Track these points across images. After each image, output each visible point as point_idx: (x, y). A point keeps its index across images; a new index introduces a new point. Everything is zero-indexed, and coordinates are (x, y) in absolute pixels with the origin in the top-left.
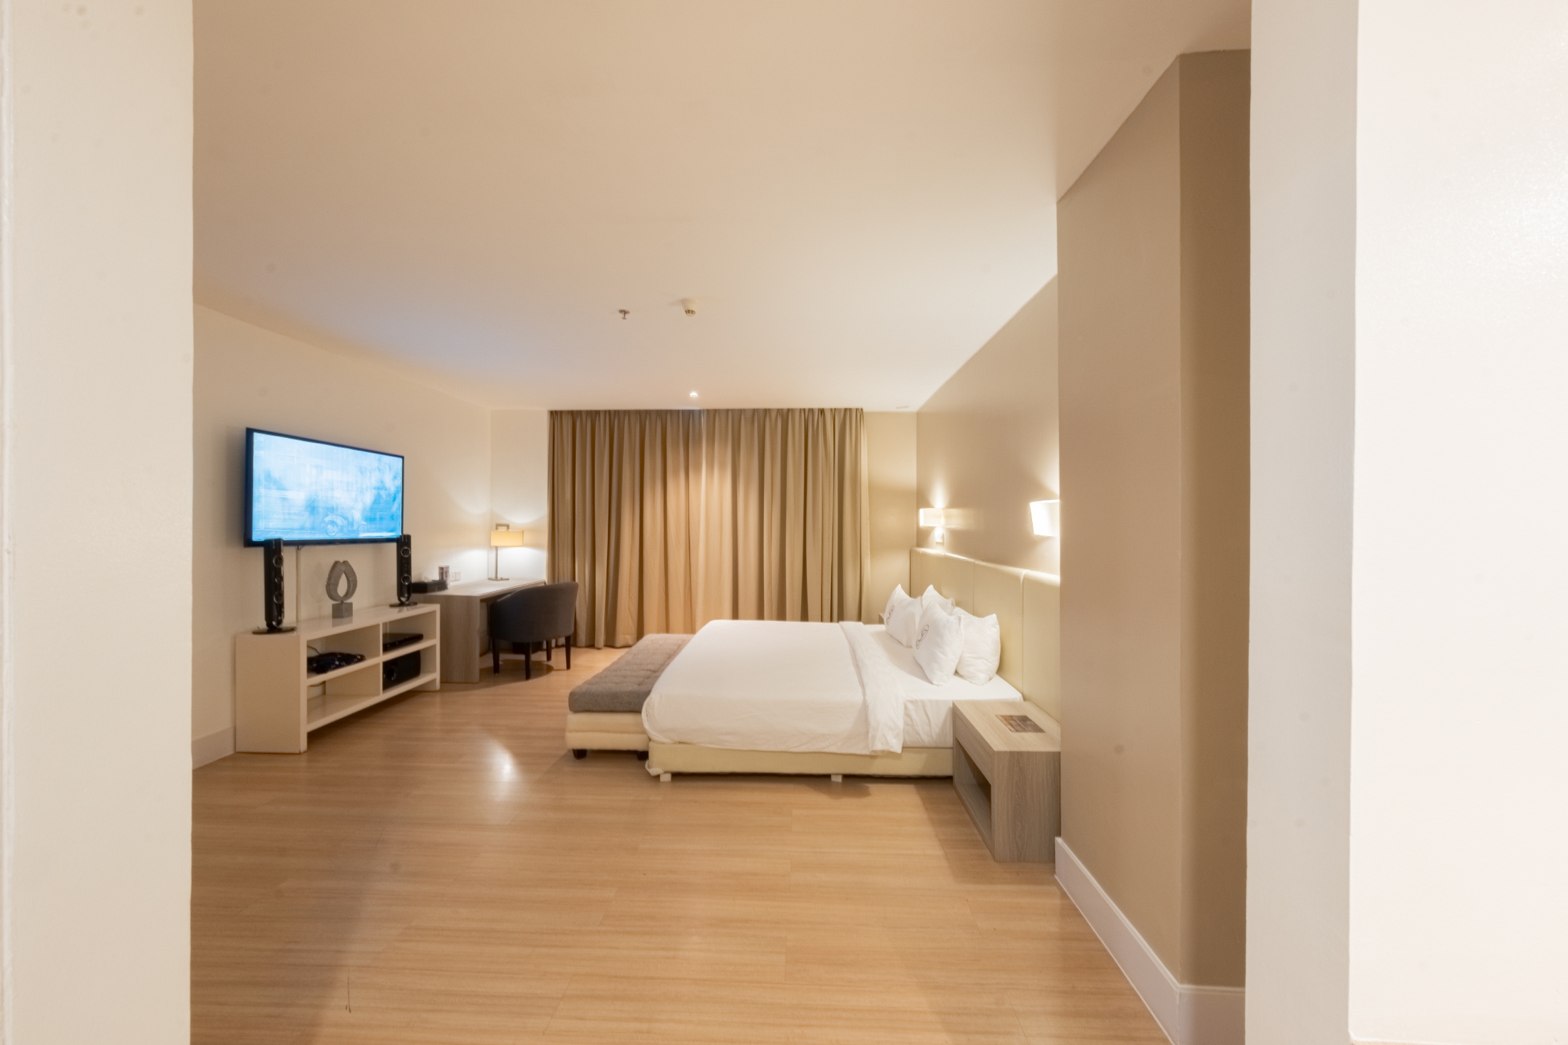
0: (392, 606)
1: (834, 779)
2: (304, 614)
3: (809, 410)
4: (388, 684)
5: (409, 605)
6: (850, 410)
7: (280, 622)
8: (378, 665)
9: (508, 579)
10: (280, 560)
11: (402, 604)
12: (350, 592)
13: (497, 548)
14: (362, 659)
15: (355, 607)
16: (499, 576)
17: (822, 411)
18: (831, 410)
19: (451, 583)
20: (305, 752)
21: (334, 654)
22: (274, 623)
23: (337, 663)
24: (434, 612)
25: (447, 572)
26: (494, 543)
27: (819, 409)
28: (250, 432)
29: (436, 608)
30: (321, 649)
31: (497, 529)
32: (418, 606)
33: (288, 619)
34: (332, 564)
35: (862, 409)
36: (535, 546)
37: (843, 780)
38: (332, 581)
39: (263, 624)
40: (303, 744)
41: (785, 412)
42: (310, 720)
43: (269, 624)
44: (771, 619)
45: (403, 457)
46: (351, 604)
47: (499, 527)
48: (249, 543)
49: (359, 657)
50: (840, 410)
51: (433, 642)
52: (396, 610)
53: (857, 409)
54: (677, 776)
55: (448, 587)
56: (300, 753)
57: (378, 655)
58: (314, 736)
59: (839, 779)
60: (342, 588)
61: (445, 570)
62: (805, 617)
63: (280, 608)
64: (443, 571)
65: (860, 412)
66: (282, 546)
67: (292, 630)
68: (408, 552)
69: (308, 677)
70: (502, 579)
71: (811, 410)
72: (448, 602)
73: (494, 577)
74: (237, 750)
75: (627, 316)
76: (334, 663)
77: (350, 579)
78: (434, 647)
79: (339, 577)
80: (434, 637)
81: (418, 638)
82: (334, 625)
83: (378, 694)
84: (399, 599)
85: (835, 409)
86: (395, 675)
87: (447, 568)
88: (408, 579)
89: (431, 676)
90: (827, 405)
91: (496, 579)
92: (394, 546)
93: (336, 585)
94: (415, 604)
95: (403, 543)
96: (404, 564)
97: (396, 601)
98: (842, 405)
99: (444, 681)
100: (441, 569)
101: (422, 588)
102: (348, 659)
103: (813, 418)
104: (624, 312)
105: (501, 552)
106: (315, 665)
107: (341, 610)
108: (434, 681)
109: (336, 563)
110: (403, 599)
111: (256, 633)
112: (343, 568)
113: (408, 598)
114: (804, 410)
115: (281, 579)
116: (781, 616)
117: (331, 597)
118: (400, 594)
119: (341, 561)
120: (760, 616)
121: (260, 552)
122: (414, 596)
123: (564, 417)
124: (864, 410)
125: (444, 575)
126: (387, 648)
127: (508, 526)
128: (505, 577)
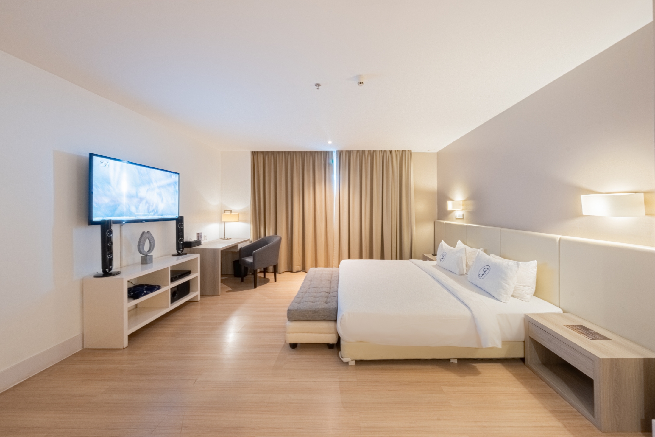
0: (174, 255)
1: (452, 361)
2: (124, 263)
3: (384, 151)
4: (173, 300)
5: (182, 255)
6: (405, 151)
7: (110, 270)
8: (168, 290)
9: (231, 239)
10: (111, 232)
11: (179, 254)
12: (150, 250)
13: (225, 222)
14: (159, 288)
15: (154, 257)
16: (226, 237)
17: (391, 152)
18: (395, 151)
19: (203, 242)
20: (126, 347)
21: (142, 286)
22: (107, 270)
23: (145, 292)
24: (197, 258)
25: (201, 236)
26: (223, 220)
27: (389, 151)
28: (91, 155)
29: (198, 256)
30: (135, 283)
31: (225, 212)
32: (188, 255)
33: (115, 267)
34: (141, 233)
35: (411, 151)
36: (245, 221)
37: (458, 362)
38: (141, 243)
39: (100, 271)
40: (126, 343)
41: (372, 152)
42: (129, 328)
43: (104, 271)
44: (366, 259)
45: (178, 174)
46: (152, 256)
47: (226, 212)
48: (91, 223)
49: (158, 287)
50: (399, 151)
51: (196, 275)
52: (176, 257)
53: (408, 151)
54: (359, 362)
55: (202, 244)
56: (124, 349)
57: (168, 285)
58: (131, 337)
59: (456, 361)
60: (146, 247)
61: (200, 235)
62: (382, 257)
63: (111, 260)
64: (199, 235)
65: (410, 152)
66: (112, 224)
67: (118, 273)
68: (182, 225)
69: (128, 302)
70: (228, 239)
71: (385, 151)
72: (203, 252)
73: (223, 237)
74: (84, 348)
75: (319, 87)
76: (143, 292)
77: (151, 242)
78: (197, 277)
79: (145, 241)
80: (197, 272)
81: (188, 273)
82: (143, 270)
83: (168, 307)
84: (178, 252)
85: (397, 151)
86: (177, 295)
87: (201, 233)
88: (182, 240)
89: (195, 294)
90: (393, 149)
91: (224, 238)
92: (175, 222)
93: (143, 245)
94: (186, 254)
95: (180, 221)
96: (180, 232)
97: (176, 252)
98: (401, 149)
99: (202, 295)
100: (198, 234)
101: (189, 245)
102: (151, 288)
103: (387, 155)
104: (318, 85)
105: (226, 224)
106: (132, 294)
107: (146, 260)
108: (197, 296)
109: (143, 233)
110: (179, 251)
111: (95, 277)
112: (147, 235)
113: (182, 251)
114: (382, 151)
115: (112, 243)
116: (371, 257)
117: (141, 252)
118: (178, 248)
119: (146, 232)
120: (361, 257)
121: (98, 228)
122: (186, 250)
123: (259, 155)
124: (412, 152)
125: (200, 237)
126: (172, 281)
127: (231, 211)
128: (229, 238)
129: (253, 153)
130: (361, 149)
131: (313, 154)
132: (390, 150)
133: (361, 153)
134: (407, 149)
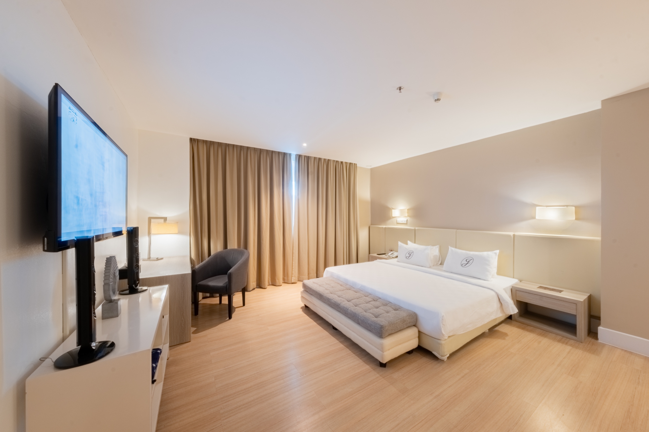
13: (151, 235)
18: (345, 163)
26: (153, 232)
31: (150, 221)
35: (356, 164)
47: (152, 219)
53: (354, 164)
59: (488, 331)
68: (137, 242)
71: (338, 162)
73: (147, 257)
91: (149, 258)
95: (133, 235)
103: (338, 165)
104: (400, 89)
110: (134, 286)
113: (138, 284)
114: (335, 161)
123: (201, 144)
124: (358, 165)
127: (165, 219)
128: (160, 257)
129: (191, 140)
130: (318, 156)
131: (271, 154)
132: (342, 161)
133: (318, 160)
134: (353, 162)
